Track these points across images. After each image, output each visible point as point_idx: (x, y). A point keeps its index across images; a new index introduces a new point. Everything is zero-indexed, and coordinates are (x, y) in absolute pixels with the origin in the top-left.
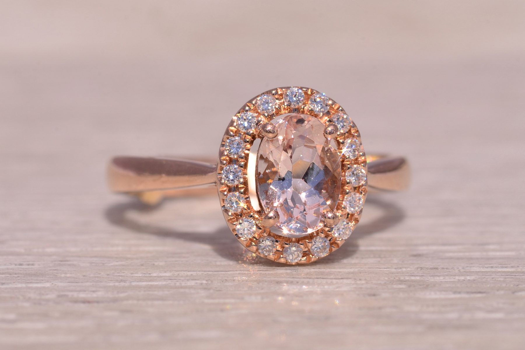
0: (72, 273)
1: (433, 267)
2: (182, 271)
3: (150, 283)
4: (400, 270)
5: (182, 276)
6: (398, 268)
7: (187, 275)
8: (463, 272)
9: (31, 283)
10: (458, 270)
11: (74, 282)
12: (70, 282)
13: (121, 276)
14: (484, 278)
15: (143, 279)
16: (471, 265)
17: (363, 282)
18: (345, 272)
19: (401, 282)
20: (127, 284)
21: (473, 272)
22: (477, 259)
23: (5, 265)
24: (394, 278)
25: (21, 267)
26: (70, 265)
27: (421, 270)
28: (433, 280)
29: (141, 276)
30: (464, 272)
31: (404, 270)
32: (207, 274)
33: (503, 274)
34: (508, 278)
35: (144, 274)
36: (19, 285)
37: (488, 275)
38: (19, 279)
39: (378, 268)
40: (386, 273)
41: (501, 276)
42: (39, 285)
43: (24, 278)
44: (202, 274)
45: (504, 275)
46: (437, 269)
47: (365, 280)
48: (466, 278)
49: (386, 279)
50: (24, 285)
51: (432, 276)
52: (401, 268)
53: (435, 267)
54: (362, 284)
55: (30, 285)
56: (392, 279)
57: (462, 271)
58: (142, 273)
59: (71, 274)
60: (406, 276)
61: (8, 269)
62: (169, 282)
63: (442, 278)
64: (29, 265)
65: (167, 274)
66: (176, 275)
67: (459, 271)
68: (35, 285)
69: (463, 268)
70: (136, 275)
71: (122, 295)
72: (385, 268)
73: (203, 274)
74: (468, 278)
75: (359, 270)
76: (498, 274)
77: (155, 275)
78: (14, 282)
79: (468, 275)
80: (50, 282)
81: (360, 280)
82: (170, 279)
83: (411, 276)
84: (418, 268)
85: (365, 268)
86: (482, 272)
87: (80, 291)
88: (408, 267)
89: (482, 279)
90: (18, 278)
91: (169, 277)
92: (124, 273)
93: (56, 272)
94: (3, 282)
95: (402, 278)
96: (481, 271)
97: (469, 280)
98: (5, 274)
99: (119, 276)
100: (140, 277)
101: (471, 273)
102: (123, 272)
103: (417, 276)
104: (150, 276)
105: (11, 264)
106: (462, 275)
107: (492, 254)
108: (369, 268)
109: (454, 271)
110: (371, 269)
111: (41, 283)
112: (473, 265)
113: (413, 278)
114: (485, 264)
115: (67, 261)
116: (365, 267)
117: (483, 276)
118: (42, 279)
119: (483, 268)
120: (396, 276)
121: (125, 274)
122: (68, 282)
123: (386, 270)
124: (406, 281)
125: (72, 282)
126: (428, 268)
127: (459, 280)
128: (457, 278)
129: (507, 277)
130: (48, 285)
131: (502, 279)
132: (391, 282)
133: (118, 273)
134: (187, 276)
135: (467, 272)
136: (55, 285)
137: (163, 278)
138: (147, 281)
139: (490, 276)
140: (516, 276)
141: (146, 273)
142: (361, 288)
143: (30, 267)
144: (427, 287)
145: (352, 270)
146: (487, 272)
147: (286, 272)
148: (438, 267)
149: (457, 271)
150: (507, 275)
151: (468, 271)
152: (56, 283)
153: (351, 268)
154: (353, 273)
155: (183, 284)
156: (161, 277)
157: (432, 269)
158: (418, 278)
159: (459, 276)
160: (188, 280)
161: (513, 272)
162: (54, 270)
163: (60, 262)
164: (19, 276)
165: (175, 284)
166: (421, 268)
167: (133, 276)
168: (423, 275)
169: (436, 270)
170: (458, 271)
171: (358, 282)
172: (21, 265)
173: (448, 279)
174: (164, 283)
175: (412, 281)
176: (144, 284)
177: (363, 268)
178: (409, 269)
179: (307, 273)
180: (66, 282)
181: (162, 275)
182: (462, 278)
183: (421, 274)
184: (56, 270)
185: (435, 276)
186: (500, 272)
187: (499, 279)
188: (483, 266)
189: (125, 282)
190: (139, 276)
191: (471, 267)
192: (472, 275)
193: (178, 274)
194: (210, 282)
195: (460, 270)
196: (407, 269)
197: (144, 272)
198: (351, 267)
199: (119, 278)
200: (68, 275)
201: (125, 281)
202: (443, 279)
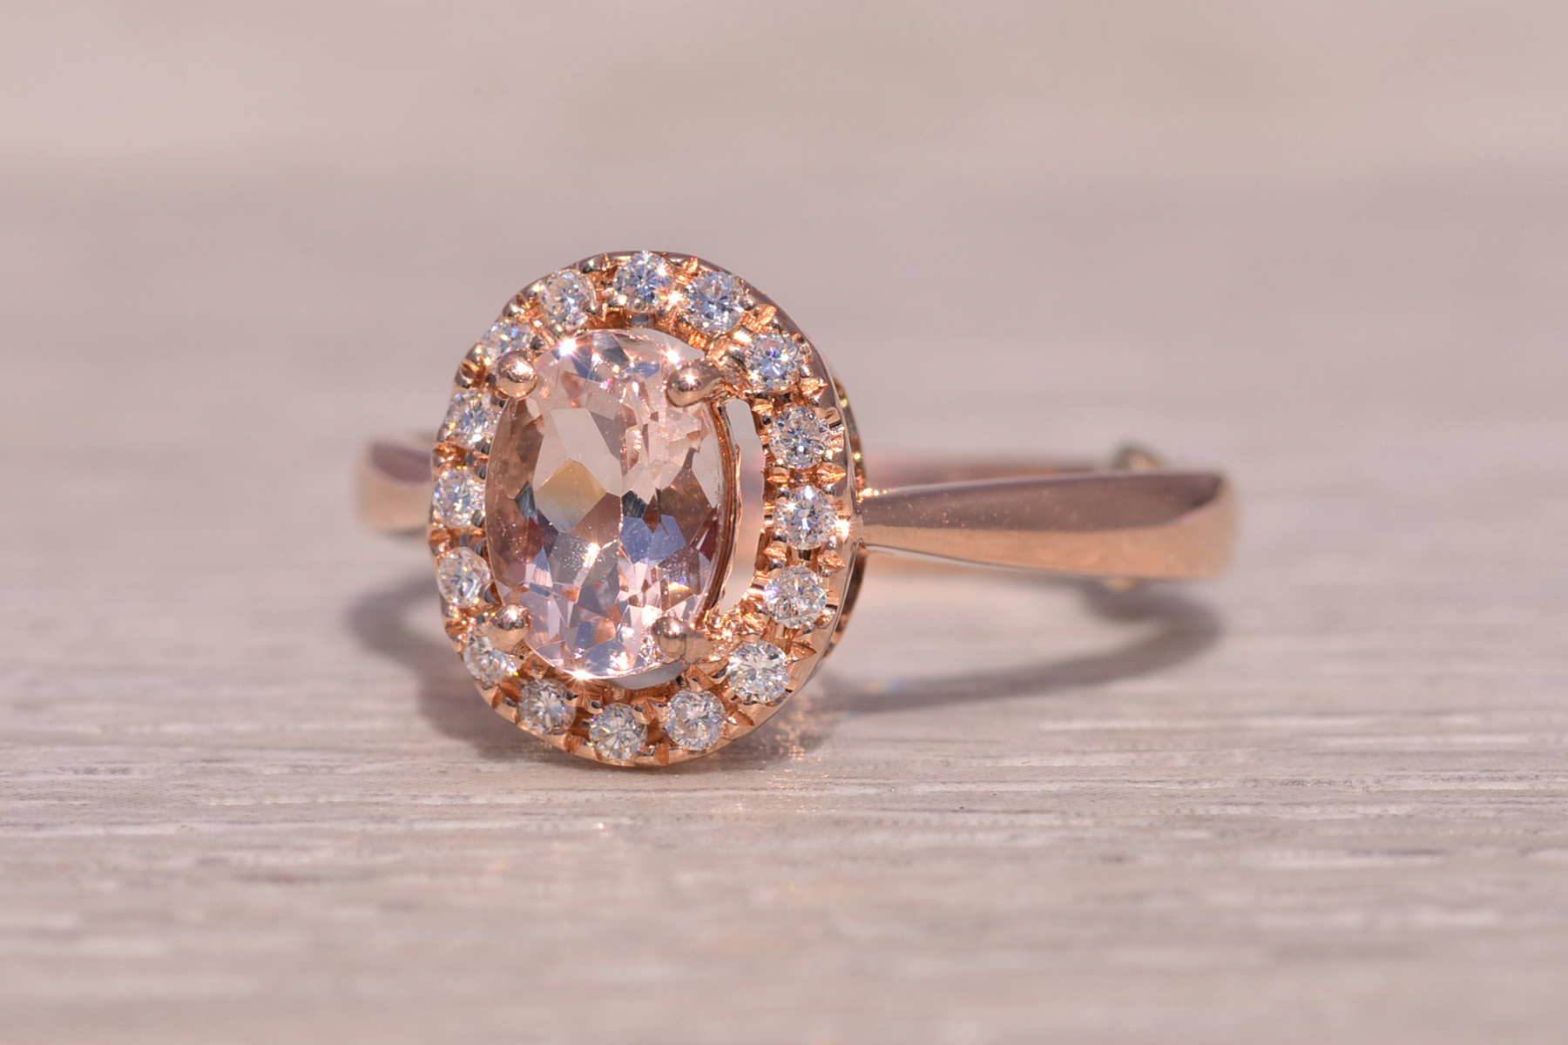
0: (239, 797)
1: (1288, 778)
2: (559, 789)
3: (468, 825)
4: (1193, 788)
5: (559, 805)
6: (1188, 781)
7: (575, 801)
8: (1377, 792)
9: (121, 823)
10: (1364, 788)
11: (245, 823)
12: (233, 822)
13: (384, 804)
14: (1439, 810)
15: (446, 813)
16: (1402, 773)
17: (1088, 822)
18: (1034, 793)
19: (1197, 821)
20: (400, 828)
21: (1406, 792)
22: (1419, 754)
23: (45, 772)
24: (1178, 811)
25: (90, 777)
26: (231, 772)
27: (1256, 789)
28: (1289, 817)
29: (439, 804)
30: (1381, 791)
31: (1206, 786)
32: (633, 798)
33: (1493, 799)
34: (1508, 810)
35: (450, 797)
36: (87, 831)
37: (1450, 803)
38: (87, 814)
39: (1129, 781)
40: (1154, 797)
41: (1489, 806)
42: (145, 831)
43: (100, 810)
44: (617, 798)
45: (1495, 803)
46: (1301, 783)
47: (1094, 815)
48: (1386, 811)
49: (1155, 812)
50: (100, 831)
51: (1287, 804)
52: (1196, 782)
53: (1297, 778)
54: (1085, 829)
55: (120, 831)
56: (1171, 812)
57: (1374, 789)
58: (444, 796)
59: (236, 797)
60: (1211, 804)
61: (53, 783)
62: (523, 820)
63: (1315, 810)
64: (113, 772)
65: (516, 800)
66: (542, 802)
67: (1367, 789)
68: (133, 831)
69: (1378, 782)
70: (426, 801)
71: (386, 859)
72: (1149, 782)
73: (620, 798)
74: (1393, 810)
75: (1075, 787)
76: (1481, 799)
77: (480, 800)
78: (72, 822)
79: (1391, 803)
80: (177, 821)
81: (1078, 815)
82: (526, 814)
83: (1226, 804)
84: (1245, 781)
85: (1093, 781)
86: (1434, 792)
87: (264, 847)
88: (1217, 780)
89: (1432, 814)
90: (85, 811)
91: (521, 806)
92: (391, 795)
93: (192, 791)
94: (41, 821)
95: (1200, 811)
96: (1429, 791)
97: (1395, 815)
98: (44, 798)
99: (377, 804)
100: (437, 806)
101: (1399, 796)
102: (387, 792)
103: (1243, 804)
104: (465, 806)
105: (63, 770)
106: (1375, 803)
107: (1459, 740)
108: (1103, 781)
109: (1351, 790)
110: (1108, 785)
111: (149, 823)
112: (1406, 773)
113: (1232, 811)
114: (1441, 770)
115: (226, 760)
116: (1092, 778)
117: (1434, 806)
118: (152, 812)
119: (1436, 780)
120: (1183, 804)
121: (393, 797)
122: (229, 822)
123: (1152, 786)
124: (1211, 819)
125: (240, 823)
126: (1275, 781)
127: (1365, 817)
128: (1360, 810)
129: (1504, 806)
130: (169, 829)
131: (1491, 814)
132: (1167, 823)
133: (373, 795)
134: (575, 804)
135: (1390, 792)
136: (192, 829)
137: (506, 810)
138: (458, 819)
139: (1456, 806)
140: (1530, 803)
141: (455, 794)
142: (1081, 839)
143: (117, 777)
144: (1271, 835)
145: (1054, 787)
146: (1446, 793)
147: (861, 792)
148: (1305, 778)
149: (1359, 790)
150: (1505, 803)
151: (1392, 789)
152: (194, 825)
153: (1052, 781)
154: (1057, 796)
155: (564, 827)
156: (499, 806)
157: (1286, 784)
158: (1246, 810)
159: (1365, 803)
160: (577, 816)
161: (1522, 794)
162: (187, 786)
163: (203, 764)
164: (85, 805)
165: (540, 827)
166: (1255, 780)
167: (416, 806)
168: (1261, 803)
169: (1300, 786)
170: (1362, 790)
171: (1074, 822)
172: (91, 771)
173: (1333, 813)
174: (508, 824)
175: (1231, 819)
176: (449, 826)
177: (1087, 781)
178: (1219, 785)
179: (925, 797)
180: (222, 821)
181: (501, 802)
182: (1375, 810)
183: (1254, 800)
184: (192, 786)
185: (1296, 804)
186: (1483, 792)
187: (1482, 814)
188: (1434, 776)
189: (393, 823)
190: (435, 804)
191: (1400, 778)
192: (1405, 803)
193: (549, 799)
194: (640, 822)
195: (1368, 787)
196: (1214, 784)
197: (451, 794)
198: (1050, 779)
199: (378, 810)
200: (229, 802)
201: (393, 820)
202: (1321, 812)
